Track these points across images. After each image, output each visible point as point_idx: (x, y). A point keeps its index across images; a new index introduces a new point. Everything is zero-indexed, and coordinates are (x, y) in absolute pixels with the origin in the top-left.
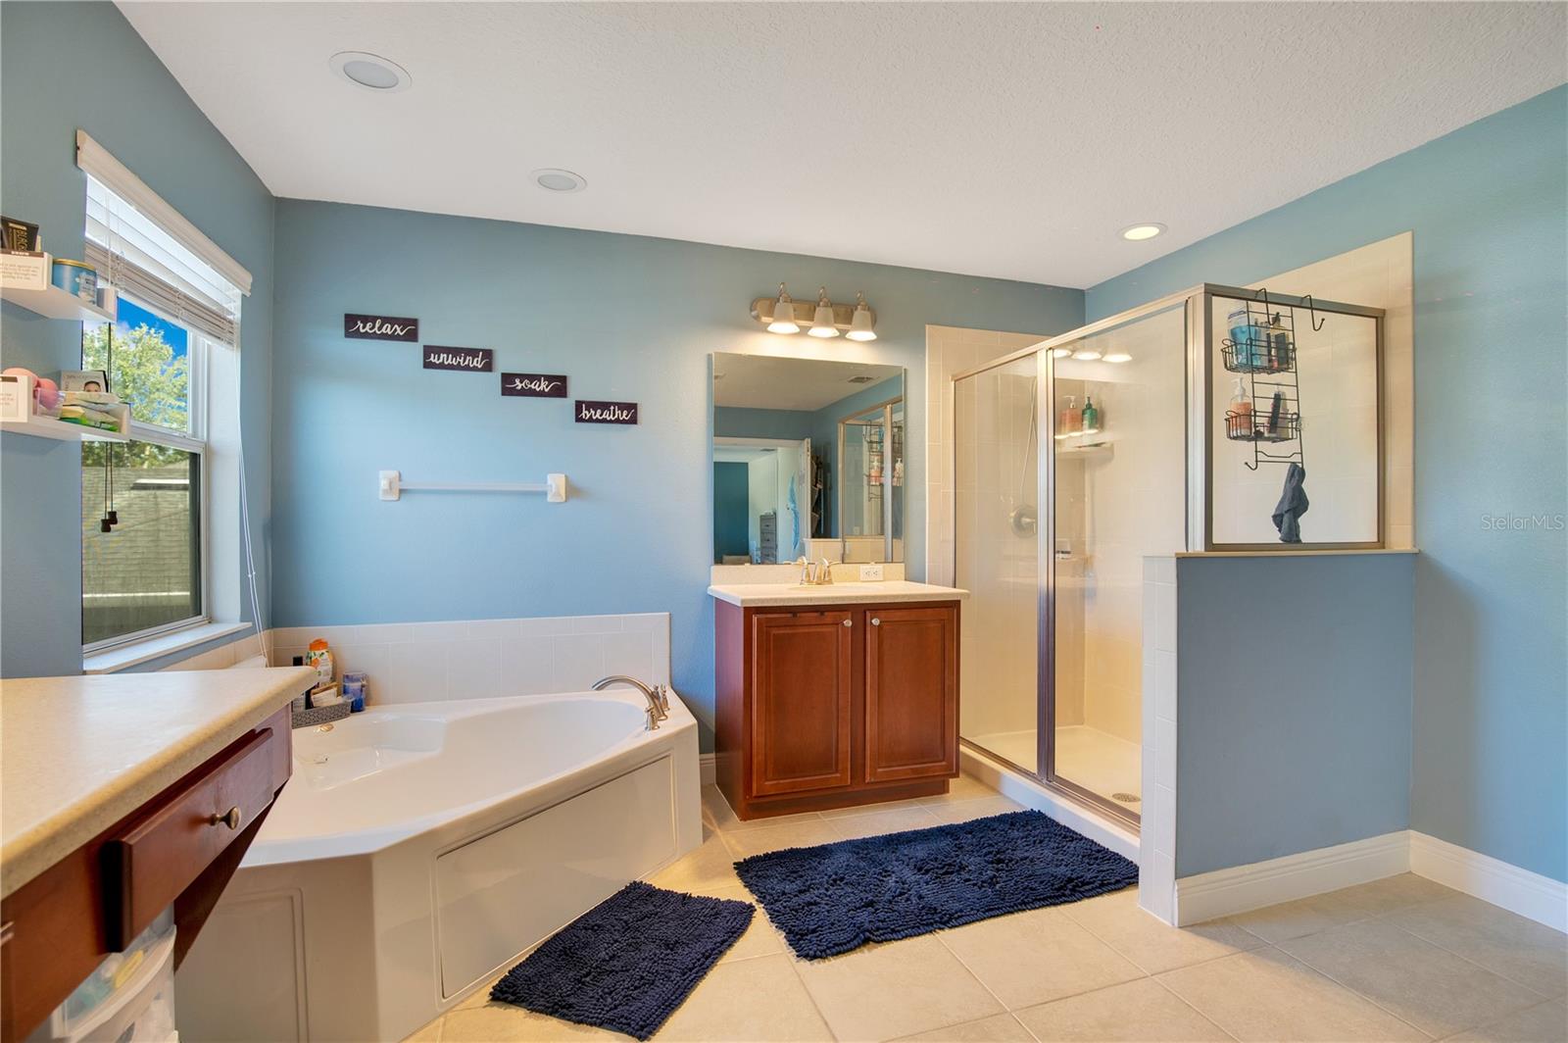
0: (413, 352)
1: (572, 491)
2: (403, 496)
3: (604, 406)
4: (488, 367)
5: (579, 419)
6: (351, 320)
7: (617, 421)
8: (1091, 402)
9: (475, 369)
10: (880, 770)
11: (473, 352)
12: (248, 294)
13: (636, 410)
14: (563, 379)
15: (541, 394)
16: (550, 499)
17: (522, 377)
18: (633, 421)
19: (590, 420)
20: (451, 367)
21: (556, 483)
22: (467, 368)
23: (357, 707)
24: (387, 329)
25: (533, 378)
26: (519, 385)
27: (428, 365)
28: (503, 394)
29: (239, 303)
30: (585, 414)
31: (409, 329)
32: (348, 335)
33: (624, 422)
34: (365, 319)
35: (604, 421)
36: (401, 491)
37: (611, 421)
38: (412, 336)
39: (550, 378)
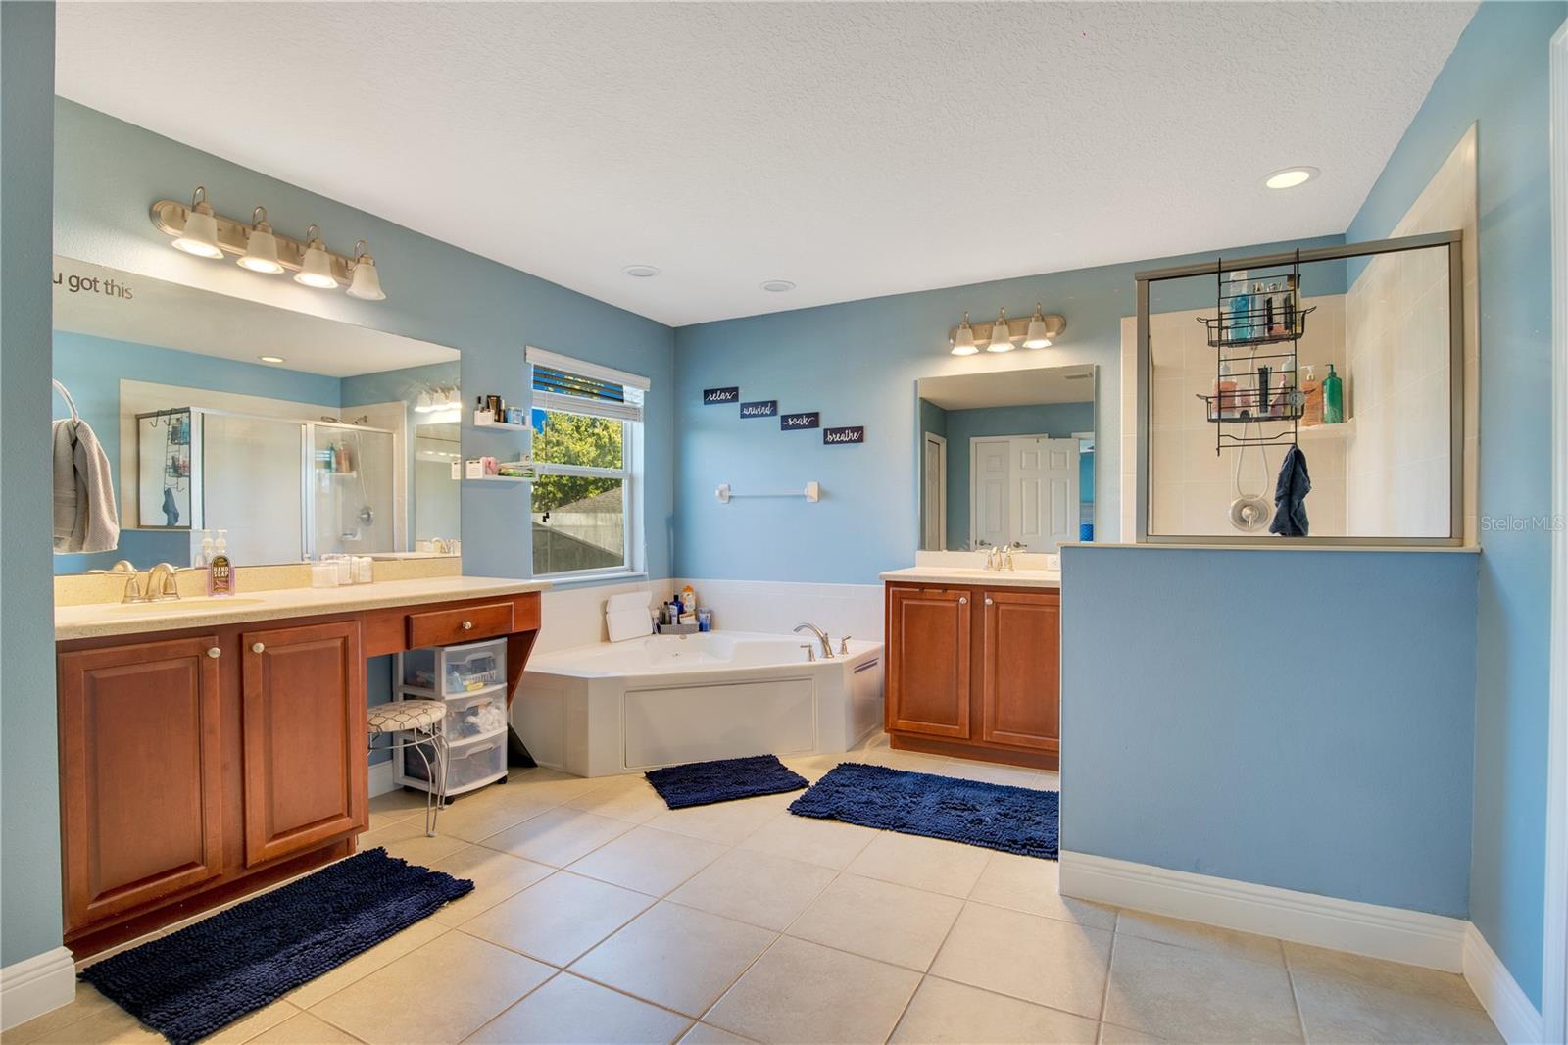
0: (735, 407)
1: (823, 494)
2: (732, 500)
3: (841, 431)
4: (774, 412)
5: (826, 443)
6: (706, 393)
7: (850, 441)
8: (1334, 370)
9: (767, 415)
10: (995, 732)
11: (765, 404)
12: (648, 390)
13: (863, 432)
14: (816, 415)
15: (804, 427)
16: (808, 500)
17: (793, 416)
18: (861, 440)
19: (833, 442)
20: (754, 415)
21: (812, 490)
22: (763, 415)
23: (702, 628)
24: (723, 397)
25: (798, 416)
26: (791, 422)
27: (743, 416)
28: (783, 429)
29: (642, 396)
30: (830, 437)
31: (733, 393)
32: (705, 403)
33: (854, 441)
34: (713, 392)
35: (842, 442)
36: (730, 497)
37: (846, 442)
38: (735, 398)
39: (808, 415)
